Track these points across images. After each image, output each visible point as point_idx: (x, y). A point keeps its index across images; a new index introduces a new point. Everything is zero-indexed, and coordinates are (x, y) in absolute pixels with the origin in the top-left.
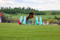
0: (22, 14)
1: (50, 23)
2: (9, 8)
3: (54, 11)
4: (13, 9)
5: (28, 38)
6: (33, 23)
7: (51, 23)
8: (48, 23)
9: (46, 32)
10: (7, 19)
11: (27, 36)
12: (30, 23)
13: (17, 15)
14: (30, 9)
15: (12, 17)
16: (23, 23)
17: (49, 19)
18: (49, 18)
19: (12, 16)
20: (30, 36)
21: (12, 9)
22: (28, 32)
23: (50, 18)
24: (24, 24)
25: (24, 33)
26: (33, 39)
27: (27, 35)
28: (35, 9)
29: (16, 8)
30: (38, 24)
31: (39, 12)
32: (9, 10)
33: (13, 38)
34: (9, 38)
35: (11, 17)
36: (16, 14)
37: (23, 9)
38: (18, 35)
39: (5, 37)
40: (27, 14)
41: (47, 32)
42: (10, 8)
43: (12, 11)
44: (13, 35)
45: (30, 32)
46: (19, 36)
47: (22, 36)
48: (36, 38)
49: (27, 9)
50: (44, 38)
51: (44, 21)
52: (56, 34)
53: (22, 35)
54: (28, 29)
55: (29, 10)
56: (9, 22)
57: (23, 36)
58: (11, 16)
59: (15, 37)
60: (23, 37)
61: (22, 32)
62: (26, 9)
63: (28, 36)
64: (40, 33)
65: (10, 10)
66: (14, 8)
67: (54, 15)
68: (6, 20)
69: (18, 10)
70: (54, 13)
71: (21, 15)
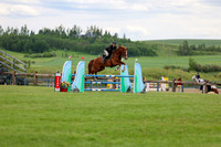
0: (70, 54)
1: (174, 85)
2: (20, 31)
3: (186, 42)
4: (37, 33)
5: (92, 139)
6: (111, 86)
7: (176, 85)
8: (164, 86)
9: (156, 118)
10: (12, 72)
11: (86, 135)
12: (99, 86)
13: (51, 56)
14: (98, 33)
15: (32, 66)
16: (73, 87)
17: (170, 72)
18: (167, 68)
19: (32, 60)
20: (98, 134)
21: (32, 33)
22: (90, 120)
23: (174, 68)
24: (76, 90)
25: (78, 124)
26: (111, 144)
27: (87, 131)
28: (116, 35)
29: (47, 31)
30: (129, 90)
31: (133, 47)
32: (20, 37)
33: (36, 139)
34: (21, 140)
35: (29, 63)
36: (47, 53)
37: (74, 33)
38: (55, 129)
39: (7, 138)
40: (88, 51)
41: (162, 118)
42: (24, 29)
43: (34, 40)
44: (38, 130)
45: (99, 120)
46: (58, 133)
47: (68, 134)
48: (119, 140)
49: (89, 33)
50: (149, 141)
51: (152, 78)
52: (196, 126)
53: (71, 131)
54: (90, 109)
55: (95, 39)
56: (20, 82)
57: (74, 134)
58: (27, 59)
59: (43, 138)
60: (73, 138)
61: (71, 121)
62: (83, 33)
63: (91, 135)
64: (136, 122)
65: (27, 37)
66: (41, 31)
67: (186, 55)
68: (10, 77)
69: (54, 38)
70: (186, 48)
71: (67, 56)
